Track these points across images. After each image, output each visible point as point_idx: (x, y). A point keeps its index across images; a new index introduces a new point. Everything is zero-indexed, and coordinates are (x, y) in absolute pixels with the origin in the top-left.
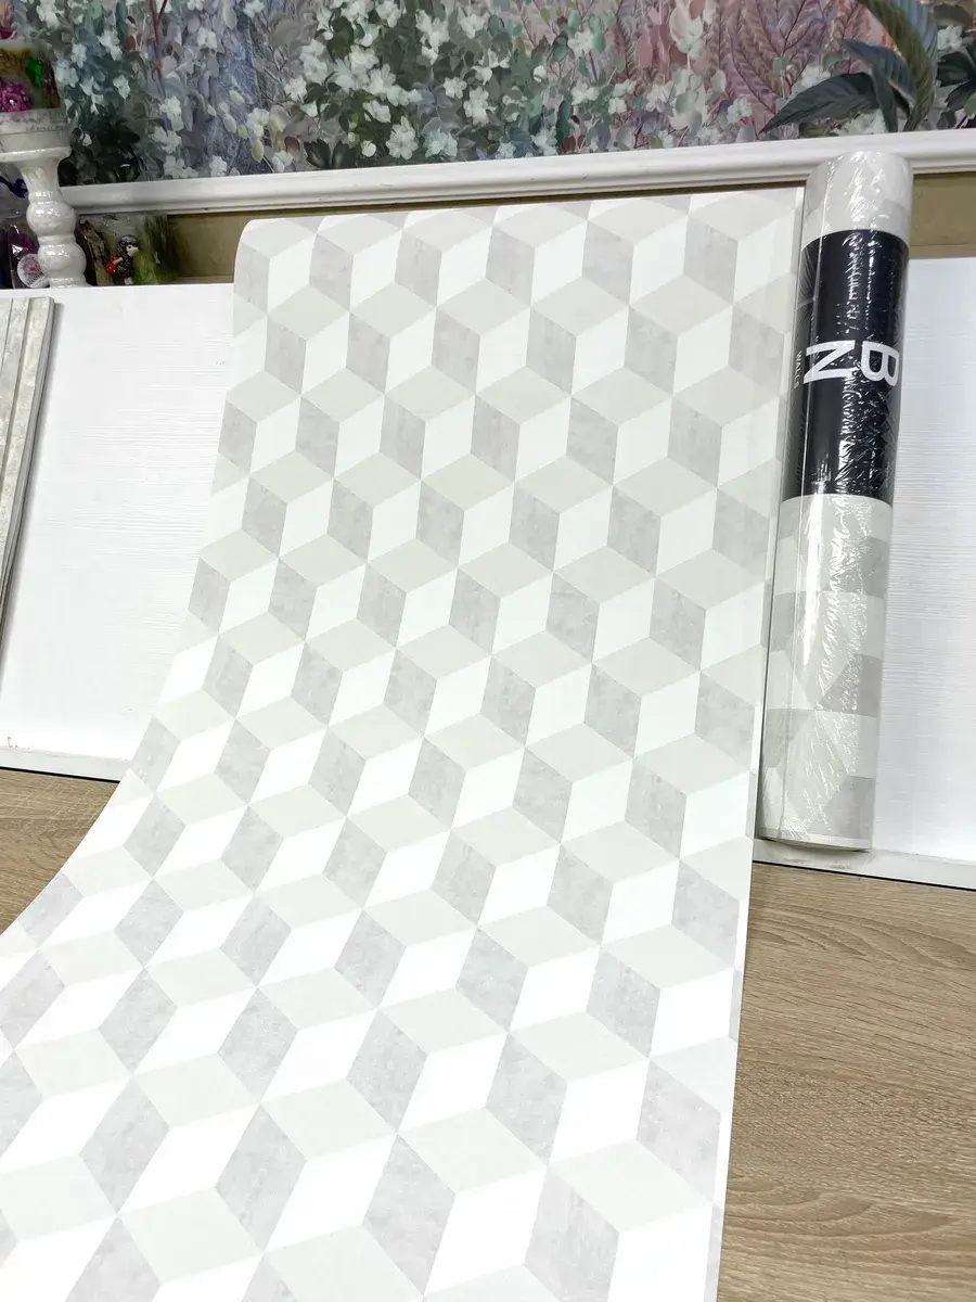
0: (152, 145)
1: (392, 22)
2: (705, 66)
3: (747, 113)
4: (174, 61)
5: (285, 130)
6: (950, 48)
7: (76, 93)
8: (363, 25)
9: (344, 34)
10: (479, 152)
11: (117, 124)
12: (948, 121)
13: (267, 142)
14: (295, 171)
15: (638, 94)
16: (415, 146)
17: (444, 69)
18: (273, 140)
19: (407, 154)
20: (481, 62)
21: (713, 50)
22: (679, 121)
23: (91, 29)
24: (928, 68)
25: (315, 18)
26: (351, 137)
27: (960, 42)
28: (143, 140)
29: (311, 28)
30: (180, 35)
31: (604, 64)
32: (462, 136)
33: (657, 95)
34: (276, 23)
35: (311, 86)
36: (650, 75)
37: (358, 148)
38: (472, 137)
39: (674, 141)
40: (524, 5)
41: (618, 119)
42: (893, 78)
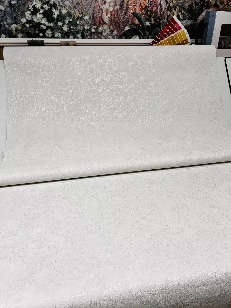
1: (47, 9)
2: (109, 24)
3: (116, 34)
5: (21, 29)
6: (148, 25)
8: (40, 9)
9: (36, 10)
10: (66, 37)
12: (148, 37)
13: (16, 31)
14: (23, 38)
15: (96, 29)
16: (52, 35)
17: (58, 20)
18: (18, 31)
19: (50, 36)
20: (66, 19)
21: (110, 22)
22: (105, 34)
24: (145, 28)
25: (29, 6)
26: (37, 32)
27: (150, 24)
29: (27, 8)
31: (91, 22)
32: (62, 34)
33: (100, 29)
34: (19, 6)
35: (27, 20)
36: (99, 25)
37: (38, 34)
38: (64, 34)
39: (104, 38)
40: (75, 9)
41: (93, 33)
42: (140, 29)
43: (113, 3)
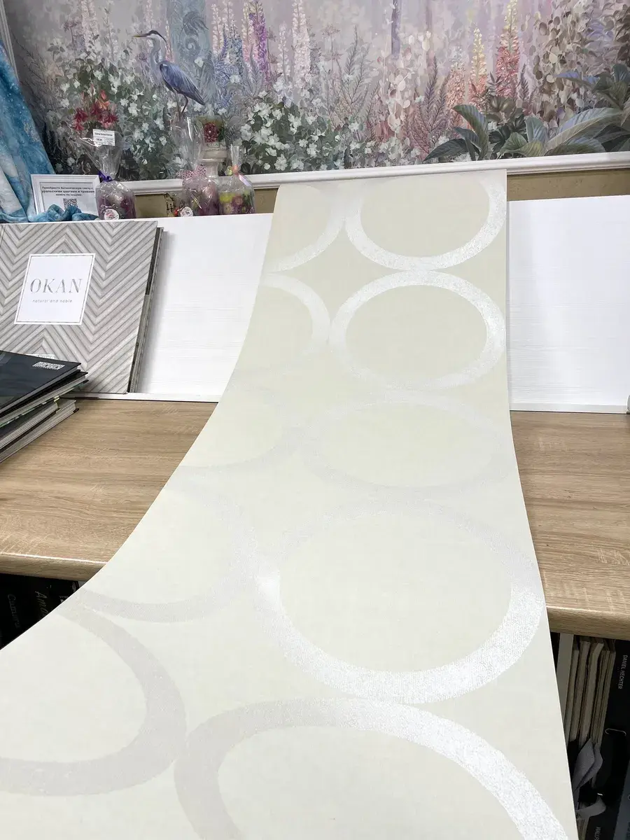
0: (173, 164)
1: (278, 118)
2: (403, 136)
3: (418, 153)
6: (493, 130)
8: (267, 119)
9: (259, 122)
10: (313, 168)
11: (159, 155)
12: (494, 157)
15: (375, 147)
16: (286, 165)
17: (299, 136)
19: (283, 170)
20: (314, 133)
21: (405, 130)
22: (392, 156)
23: (151, 117)
24: (486, 137)
25: (247, 116)
26: (260, 162)
27: (497, 127)
28: (170, 162)
29: (245, 119)
31: (363, 134)
32: (305, 162)
33: (383, 147)
34: (231, 117)
35: (244, 142)
36: (381, 139)
37: (262, 166)
38: (310, 162)
39: (391, 164)
40: (331, 112)
41: (368, 156)
42: (473, 141)
43: (410, 91)
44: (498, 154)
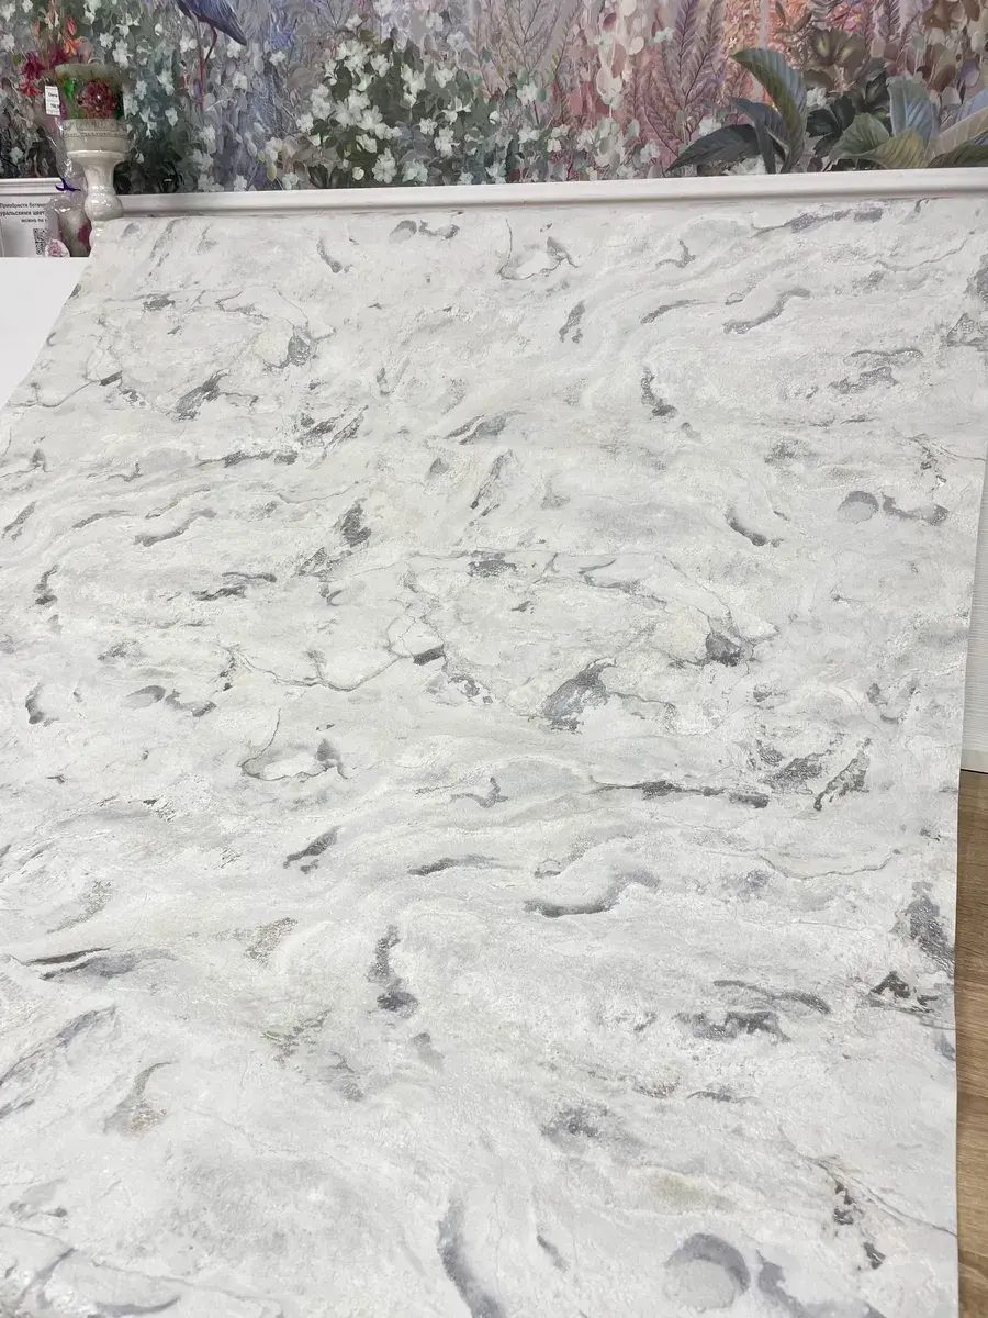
0: (190, 165)
1: (382, 73)
2: (622, 116)
3: (656, 154)
4: (214, 99)
5: (294, 156)
6: (817, 105)
7: (135, 119)
8: (360, 74)
9: (345, 80)
10: (444, 179)
11: (166, 146)
12: (816, 166)
13: (279, 165)
14: (299, 189)
15: (568, 140)
16: (394, 173)
17: (421, 111)
18: (284, 162)
20: (449, 107)
21: (630, 102)
22: (602, 159)
23: (152, 70)
24: (800, 120)
25: (323, 67)
26: (345, 163)
27: (825, 101)
28: (184, 160)
29: (319, 75)
30: (219, 77)
31: (545, 111)
32: (430, 166)
33: (585, 138)
34: (293, 70)
35: (316, 121)
36: (581, 121)
37: (350, 173)
38: (439, 167)
39: (599, 176)
40: (484, 62)
41: (555, 156)
42: (772, 128)
43: (645, 18)
44: (825, 160)
